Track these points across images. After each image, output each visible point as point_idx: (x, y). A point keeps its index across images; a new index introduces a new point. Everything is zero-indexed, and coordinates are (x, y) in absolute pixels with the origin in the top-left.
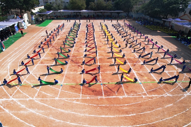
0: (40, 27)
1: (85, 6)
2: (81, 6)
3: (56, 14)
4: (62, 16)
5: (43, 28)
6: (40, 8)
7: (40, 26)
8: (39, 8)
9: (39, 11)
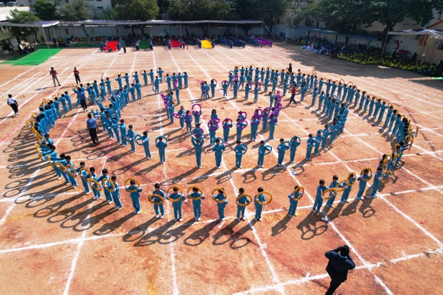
0: (18, 66)
1: (158, 9)
2: (147, 8)
3: (71, 33)
4: (92, 39)
5: (26, 69)
6: (16, 10)
7: (18, 64)
8: (13, 8)
9: (11, 18)
